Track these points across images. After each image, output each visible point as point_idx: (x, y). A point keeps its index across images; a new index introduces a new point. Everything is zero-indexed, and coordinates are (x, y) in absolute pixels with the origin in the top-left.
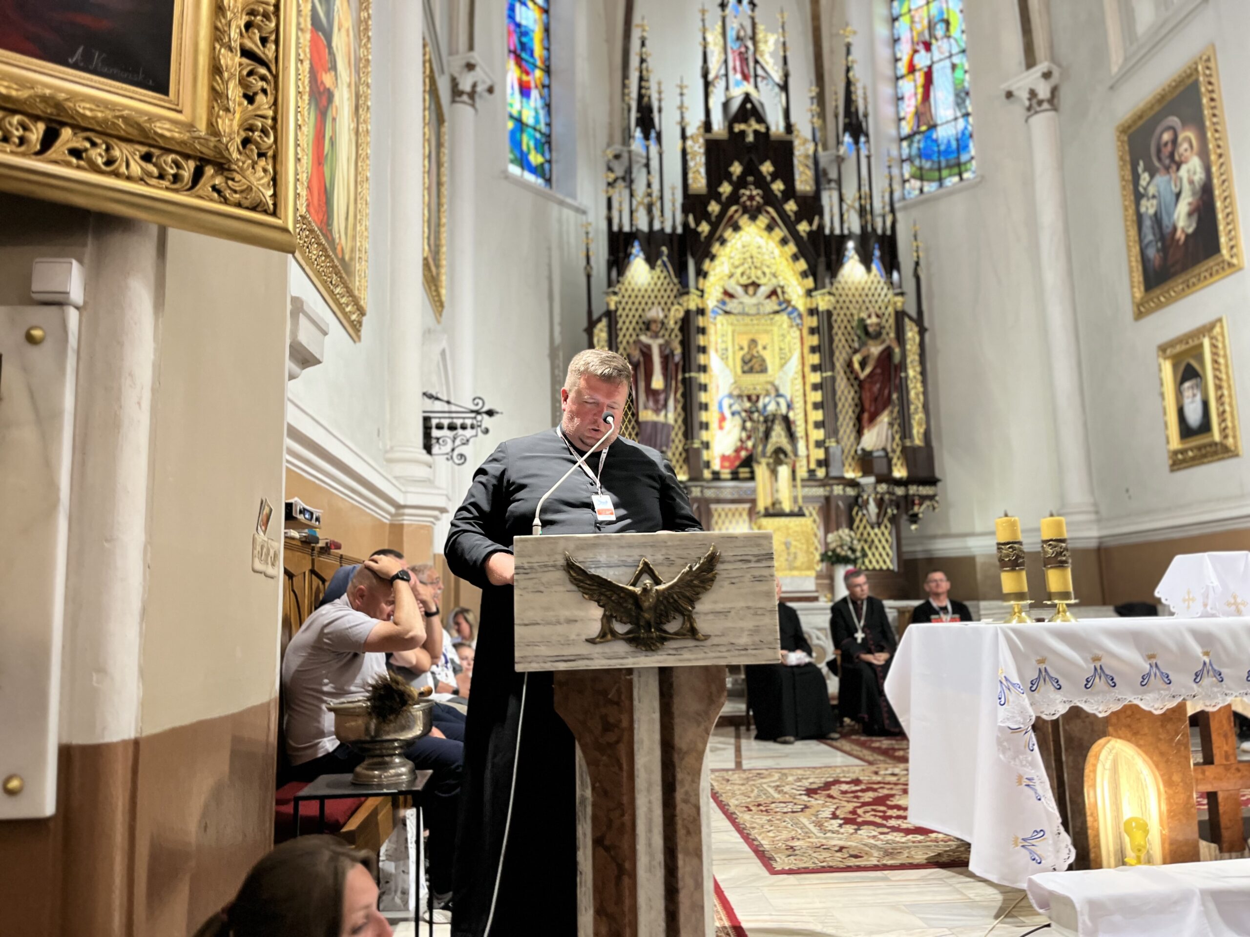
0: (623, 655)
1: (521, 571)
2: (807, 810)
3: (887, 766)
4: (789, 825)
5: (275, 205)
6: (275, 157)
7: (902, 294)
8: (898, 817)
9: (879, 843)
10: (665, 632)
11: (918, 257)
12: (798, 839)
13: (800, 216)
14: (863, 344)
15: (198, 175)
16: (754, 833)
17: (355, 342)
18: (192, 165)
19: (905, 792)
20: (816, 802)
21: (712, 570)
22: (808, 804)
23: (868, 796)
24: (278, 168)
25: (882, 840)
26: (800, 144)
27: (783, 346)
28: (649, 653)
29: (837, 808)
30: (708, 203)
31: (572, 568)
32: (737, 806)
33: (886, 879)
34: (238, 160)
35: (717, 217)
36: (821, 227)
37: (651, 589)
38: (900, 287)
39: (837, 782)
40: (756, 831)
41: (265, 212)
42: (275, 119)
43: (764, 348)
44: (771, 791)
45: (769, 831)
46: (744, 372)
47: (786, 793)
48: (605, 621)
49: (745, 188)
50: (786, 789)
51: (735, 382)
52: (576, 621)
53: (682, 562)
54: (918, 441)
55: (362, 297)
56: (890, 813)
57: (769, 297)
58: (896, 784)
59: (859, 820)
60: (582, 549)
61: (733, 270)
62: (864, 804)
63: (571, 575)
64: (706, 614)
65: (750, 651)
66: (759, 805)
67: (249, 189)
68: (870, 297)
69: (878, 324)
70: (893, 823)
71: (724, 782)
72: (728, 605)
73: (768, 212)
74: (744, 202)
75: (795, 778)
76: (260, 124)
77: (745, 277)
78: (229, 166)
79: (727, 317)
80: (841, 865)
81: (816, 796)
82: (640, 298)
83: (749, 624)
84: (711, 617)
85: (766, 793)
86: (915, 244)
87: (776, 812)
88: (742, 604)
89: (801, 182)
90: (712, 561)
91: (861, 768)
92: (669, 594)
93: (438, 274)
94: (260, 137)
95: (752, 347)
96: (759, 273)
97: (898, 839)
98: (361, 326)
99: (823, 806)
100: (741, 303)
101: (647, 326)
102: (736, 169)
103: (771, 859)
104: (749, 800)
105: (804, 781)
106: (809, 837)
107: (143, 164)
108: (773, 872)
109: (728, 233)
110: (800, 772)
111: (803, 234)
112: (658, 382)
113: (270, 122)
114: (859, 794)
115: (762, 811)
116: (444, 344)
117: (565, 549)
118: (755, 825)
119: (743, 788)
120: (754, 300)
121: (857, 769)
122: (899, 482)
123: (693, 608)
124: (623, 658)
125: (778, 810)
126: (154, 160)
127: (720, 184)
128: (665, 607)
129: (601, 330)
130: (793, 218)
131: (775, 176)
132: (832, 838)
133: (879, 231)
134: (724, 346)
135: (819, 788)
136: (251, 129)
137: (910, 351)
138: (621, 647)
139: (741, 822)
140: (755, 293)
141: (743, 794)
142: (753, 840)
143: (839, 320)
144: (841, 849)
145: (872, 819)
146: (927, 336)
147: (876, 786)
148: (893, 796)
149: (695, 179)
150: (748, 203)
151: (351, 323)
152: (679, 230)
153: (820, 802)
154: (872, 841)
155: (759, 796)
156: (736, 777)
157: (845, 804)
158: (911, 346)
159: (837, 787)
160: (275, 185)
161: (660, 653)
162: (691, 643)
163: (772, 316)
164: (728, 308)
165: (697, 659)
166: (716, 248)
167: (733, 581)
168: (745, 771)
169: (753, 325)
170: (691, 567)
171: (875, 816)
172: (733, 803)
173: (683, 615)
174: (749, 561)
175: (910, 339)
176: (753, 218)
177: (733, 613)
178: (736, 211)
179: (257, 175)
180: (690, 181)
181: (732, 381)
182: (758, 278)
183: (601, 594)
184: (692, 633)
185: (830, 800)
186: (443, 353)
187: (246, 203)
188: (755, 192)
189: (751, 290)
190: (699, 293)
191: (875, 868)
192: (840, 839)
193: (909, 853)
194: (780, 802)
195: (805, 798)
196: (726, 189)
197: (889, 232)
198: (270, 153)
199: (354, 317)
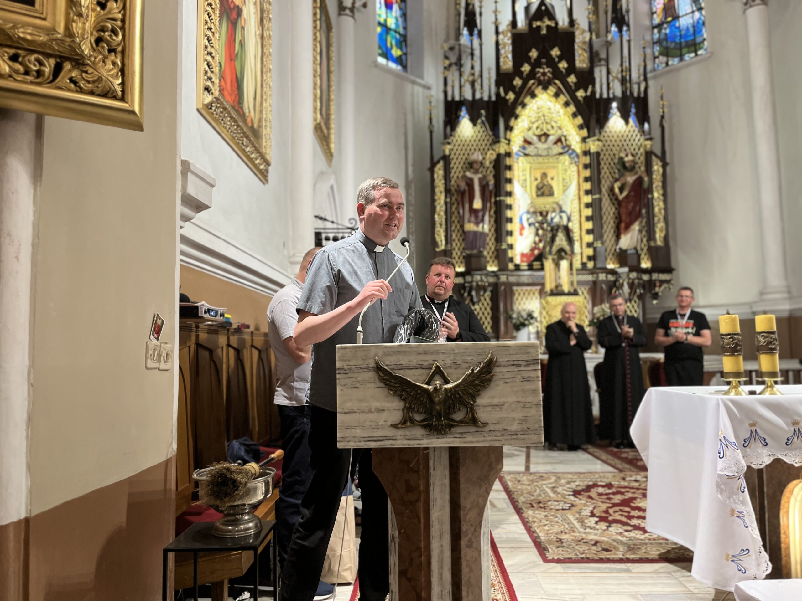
0: (420, 437)
1: (342, 372)
2: (573, 508)
3: (632, 473)
4: (560, 521)
5: (123, 91)
6: (123, 52)
7: (651, 139)
8: (639, 517)
9: (624, 539)
10: (453, 420)
11: (663, 112)
12: (566, 533)
13: (578, 86)
14: (622, 175)
15: (58, 70)
16: (535, 526)
17: (264, 184)
18: (52, 61)
19: (645, 496)
20: (580, 501)
21: (490, 372)
22: (574, 503)
23: (617, 499)
24: (126, 61)
25: (626, 537)
26: (579, 34)
27: (565, 177)
28: (440, 437)
29: (594, 508)
30: (514, 79)
31: (380, 370)
32: (524, 503)
33: (628, 571)
34: (91, 56)
35: (520, 88)
36: (593, 93)
37: (441, 388)
38: (650, 133)
39: (595, 485)
40: (536, 524)
41: (115, 98)
42: (123, 21)
43: (552, 179)
44: (549, 491)
45: (545, 525)
46: (538, 196)
47: (559, 493)
48: (405, 411)
49: (540, 67)
50: (559, 490)
51: (532, 203)
52: (384, 410)
53: (466, 365)
54: (659, 242)
55: (268, 152)
56: (633, 513)
57: (556, 143)
58: (638, 489)
59: (610, 518)
60: (389, 355)
61: (531, 125)
62: (615, 505)
63: (380, 375)
64: (484, 406)
65: (519, 436)
66: (540, 503)
67: (100, 79)
68: (627, 141)
69: (633, 161)
70: (635, 522)
71: (517, 483)
72: (502, 400)
73: (556, 84)
74: (539, 77)
75: (566, 481)
76: (110, 26)
77: (539, 130)
78: (83, 61)
79: (526, 158)
80: (596, 558)
81: (580, 497)
82: (466, 147)
83: (518, 415)
84: (489, 409)
85: (545, 493)
86: (661, 103)
87: (551, 509)
88: (514, 399)
89: (580, 61)
90: (490, 366)
91: (613, 474)
92: (456, 391)
93: (329, 134)
94: (110, 36)
95: (543, 178)
96: (549, 127)
97: (638, 536)
98: (267, 173)
99: (585, 505)
100: (536, 148)
101: (470, 165)
102: (534, 54)
103: (546, 549)
104: (533, 498)
105: (572, 484)
106: (574, 532)
107: (11, 63)
108: (546, 560)
109: (528, 100)
110: (569, 476)
111: (580, 99)
112: (477, 204)
113: (119, 23)
114: (611, 496)
115: (541, 508)
116: (332, 181)
117: (376, 355)
118: (535, 519)
119: (529, 488)
120: (545, 146)
121: (610, 475)
122: (645, 271)
123: (475, 402)
124: (420, 439)
125: (552, 507)
126: (20, 59)
127: (522, 65)
128: (453, 401)
129: (439, 169)
130: (573, 88)
131: (561, 58)
132: (590, 533)
133: (636, 94)
134: (523, 178)
135: (583, 490)
136: (103, 29)
137: (655, 179)
138: (418, 432)
139: (526, 517)
140: (546, 141)
141: (528, 493)
142: (534, 532)
143: (605, 158)
144: (596, 543)
145: (619, 518)
146: (668, 168)
147: (623, 490)
148: (635, 499)
149: (505, 62)
150: (542, 78)
151: (260, 171)
152: (494, 98)
153: (583, 502)
154: (619, 537)
155: (540, 495)
156: (525, 479)
157: (601, 504)
158: (657, 176)
159: (595, 489)
160: (123, 75)
161: (449, 436)
162: (473, 429)
163: (557, 156)
164: (527, 152)
165: (477, 442)
166: (519, 110)
167: (507, 380)
168: (531, 474)
169: (544, 163)
170: (473, 370)
171: (622, 515)
172: (521, 499)
173: (467, 408)
174: (520, 365)
175: (655, 171)
176: (545, 88)
177: (506, 405)
178: (533, 84)
179: (107, 67)
180: (501, 64)
181: (529, 202)
182: (548, 130)
183: (403, 390)
184: (474, 421)
185: (589, 500)
186: (332, 187)
187: (98, 91)
188: (546, 70)
189: (543, 139)
190: (507, 142)
191: (621, 561)
192: (596, 534)
193: (646, 548)
194: (555, 501)
195: (572, 498)
196: (526, 68)
197: (642, 95)
198: (120, 49)
199: (262, 167)
